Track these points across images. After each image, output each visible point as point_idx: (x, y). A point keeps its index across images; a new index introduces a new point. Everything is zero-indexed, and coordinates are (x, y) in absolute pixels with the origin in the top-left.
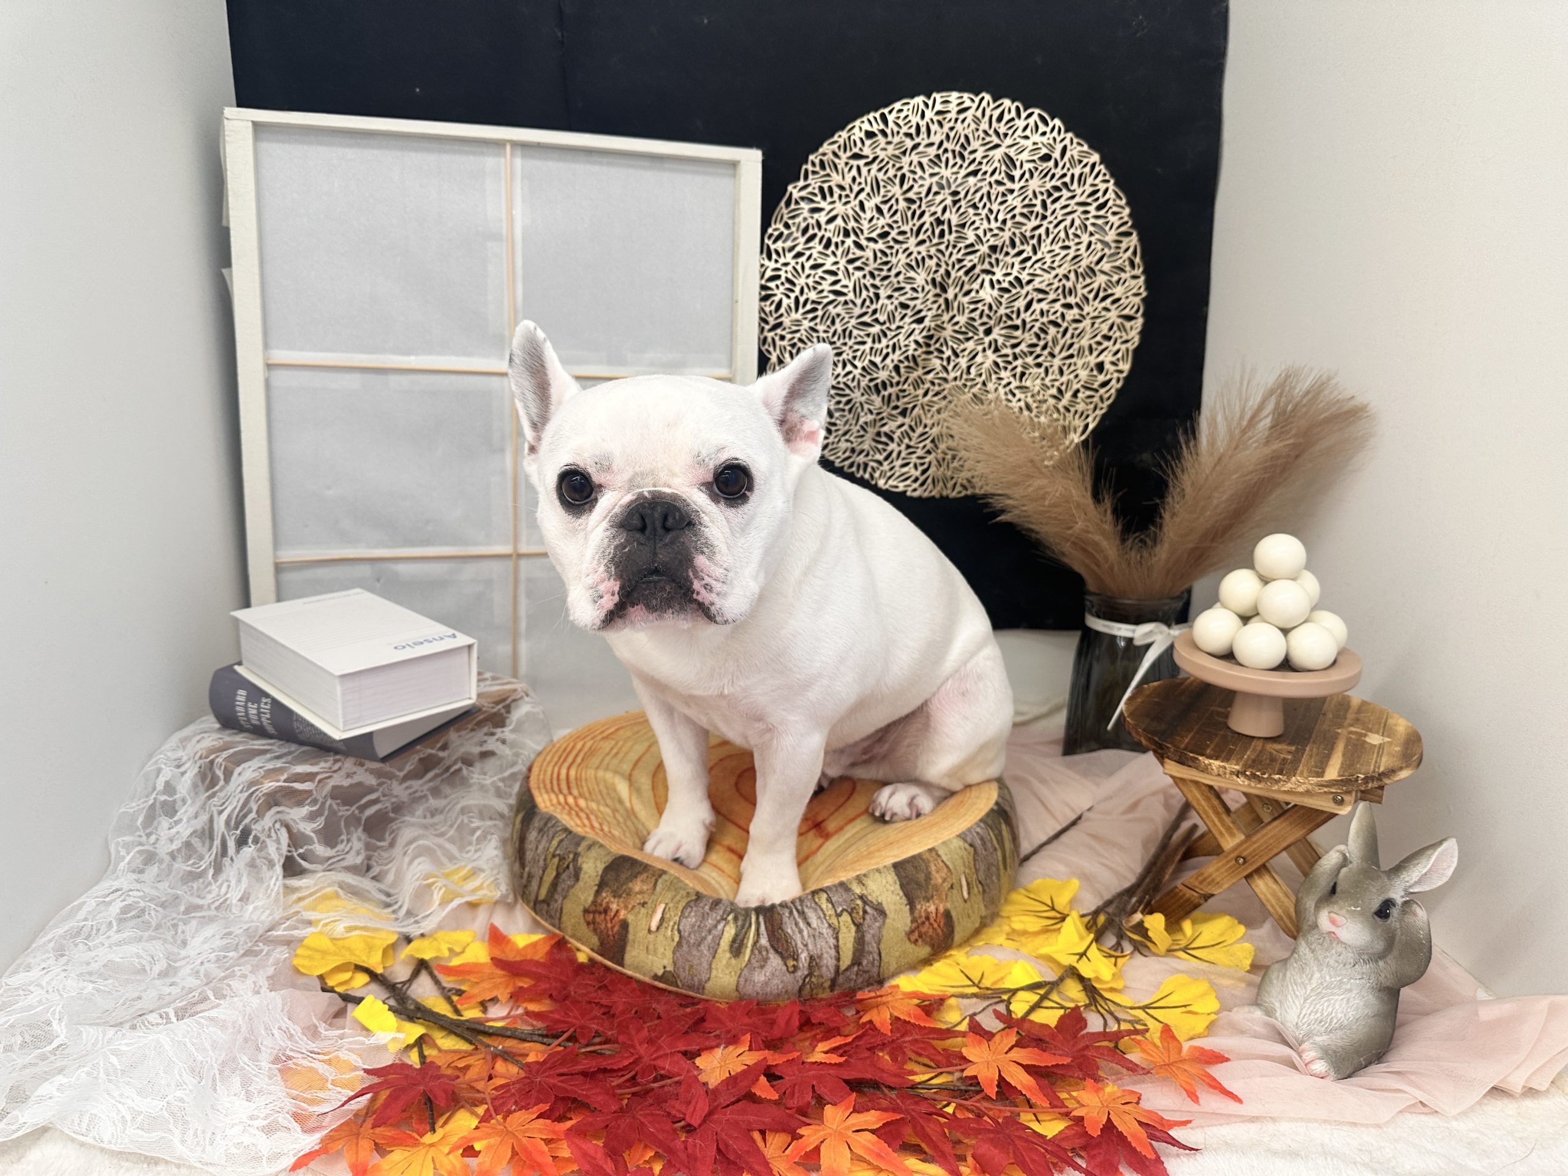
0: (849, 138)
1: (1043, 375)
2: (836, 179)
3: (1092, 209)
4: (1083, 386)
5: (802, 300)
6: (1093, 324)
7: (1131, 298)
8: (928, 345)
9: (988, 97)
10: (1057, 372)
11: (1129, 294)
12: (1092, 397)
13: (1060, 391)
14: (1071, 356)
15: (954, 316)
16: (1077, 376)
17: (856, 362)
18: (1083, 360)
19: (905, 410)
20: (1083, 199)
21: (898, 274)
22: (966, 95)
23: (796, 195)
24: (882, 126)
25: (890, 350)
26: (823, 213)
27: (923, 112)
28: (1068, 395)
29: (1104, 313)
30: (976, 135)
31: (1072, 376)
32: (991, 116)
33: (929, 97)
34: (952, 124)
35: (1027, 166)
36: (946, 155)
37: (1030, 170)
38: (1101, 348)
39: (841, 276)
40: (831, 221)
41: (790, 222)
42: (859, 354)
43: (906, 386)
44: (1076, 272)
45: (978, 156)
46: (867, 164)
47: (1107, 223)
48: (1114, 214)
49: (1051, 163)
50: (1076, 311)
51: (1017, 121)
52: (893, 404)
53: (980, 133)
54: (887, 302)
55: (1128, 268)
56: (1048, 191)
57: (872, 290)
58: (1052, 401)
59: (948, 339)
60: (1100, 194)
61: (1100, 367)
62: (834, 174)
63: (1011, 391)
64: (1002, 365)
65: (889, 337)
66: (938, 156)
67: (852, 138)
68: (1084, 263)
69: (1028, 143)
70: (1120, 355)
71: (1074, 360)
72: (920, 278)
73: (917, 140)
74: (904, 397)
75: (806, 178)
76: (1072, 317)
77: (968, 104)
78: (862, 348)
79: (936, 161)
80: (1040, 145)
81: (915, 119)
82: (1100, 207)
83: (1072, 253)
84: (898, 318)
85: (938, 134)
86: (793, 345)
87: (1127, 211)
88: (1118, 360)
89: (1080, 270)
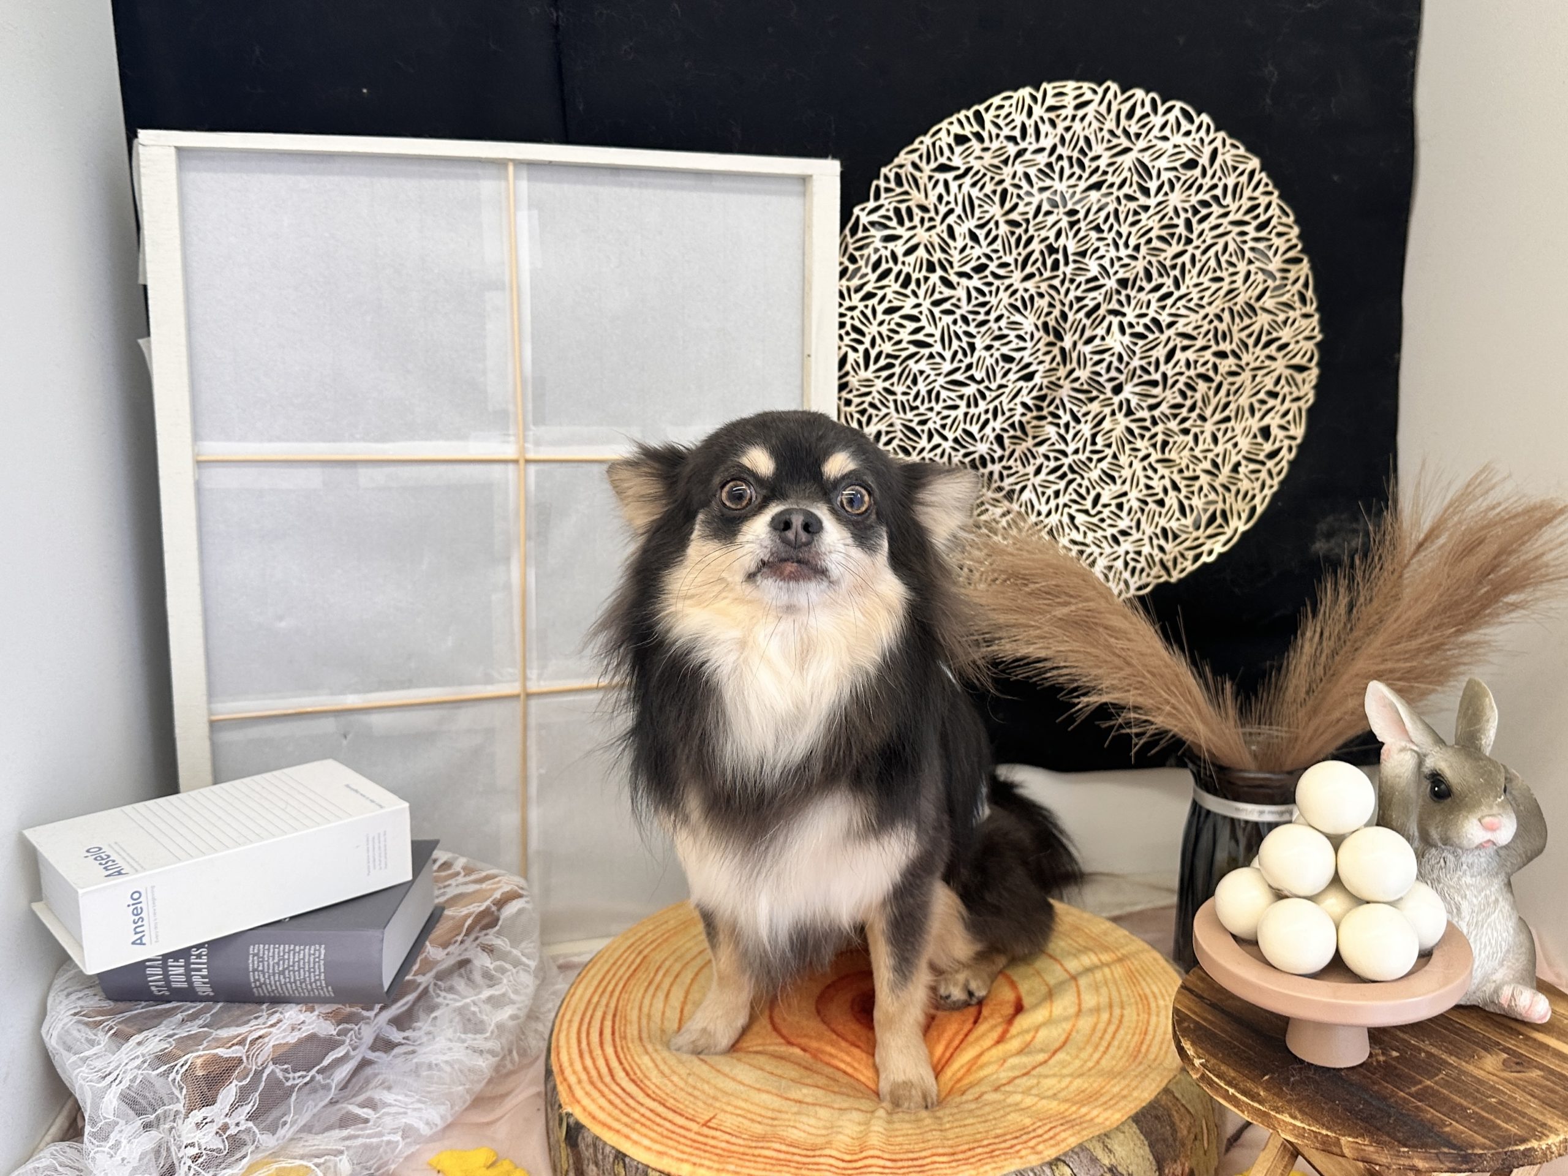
0: (934, 144)
1: (1191, 444)
2: (917, 197)
3: (1250, 229)
4: (1245, 458)
5: (873, 353)
6: (1254, 377)
7: (1302, 343)
8: (1040, 408)
9: (1114, 87)
10: (1209, 440)
11: (1300, 337)
12: (1259, 471)
13: (1215, 464)
14: (1227, 419)
15: (1072, 371)
16: (1235, 445)
17: (946, 433)
18: (1243, 424)
19: (1013, 491)
20: (1239, 217)
21: (998, 319)
22: (1086, 85)
23: (864, 219)
24: (976, 128)
25: (990, 415)
26: (900, 242)
27: (1030, 109)
28: (1226, 470)
29: (1267, 363)
30: (1100, 136)
31: (1229, 446)
32: (1119, 112)
33: (1038, 90)
34: (1067, 123)
35: (1165, 176)
36: (1060, 163)
37: (1170, 181)
38: (1265, 408)
39: (924, 322)
40: (909, 252)
41: (857, 254)
42: (949, 421)
43: (1011, 462)
44: (1231, 310)
45: (1102, 163)
46: (957, 178)
47: (1271, 247)
48: (1280, 235)
49: (1197, 172)
50: (1232, 360)
51: (1152, 117)
52: (994, 486)
53: (1105, 133)
54: (987, 354)
55: (1298, 305)
56: (1193, 207)
57: (965, 339)
58: (1204, 479)
59: (1066, 400)
60: (1261, 210)
61: (1266, 432)
62: (914, 192)
63: (1150, 465)
64: (1137, 431)
65: (989, 399)
66: (1049, 165)
67: (938, 144)
68: (1241, 300)
69: (1167, 146)
70: (1290, 417)
71: (1233, 422)
72: (1028, 322)
73: (1023, 145)
74: (1009, 476)
75: (877, 197)
76: (1227, 369)
77: (1089, 95)
78: (953, 413)
79: (1047, 171)
80: (1183, 148)
81: (1019, 118)
82: (1261, 227)
83: (1226, 286)
84: (999, 375)
85: (1050, 136)
86: (863, 412)
87: (1296, 231)
88: (1288, 422)
89: (1237, 308)
